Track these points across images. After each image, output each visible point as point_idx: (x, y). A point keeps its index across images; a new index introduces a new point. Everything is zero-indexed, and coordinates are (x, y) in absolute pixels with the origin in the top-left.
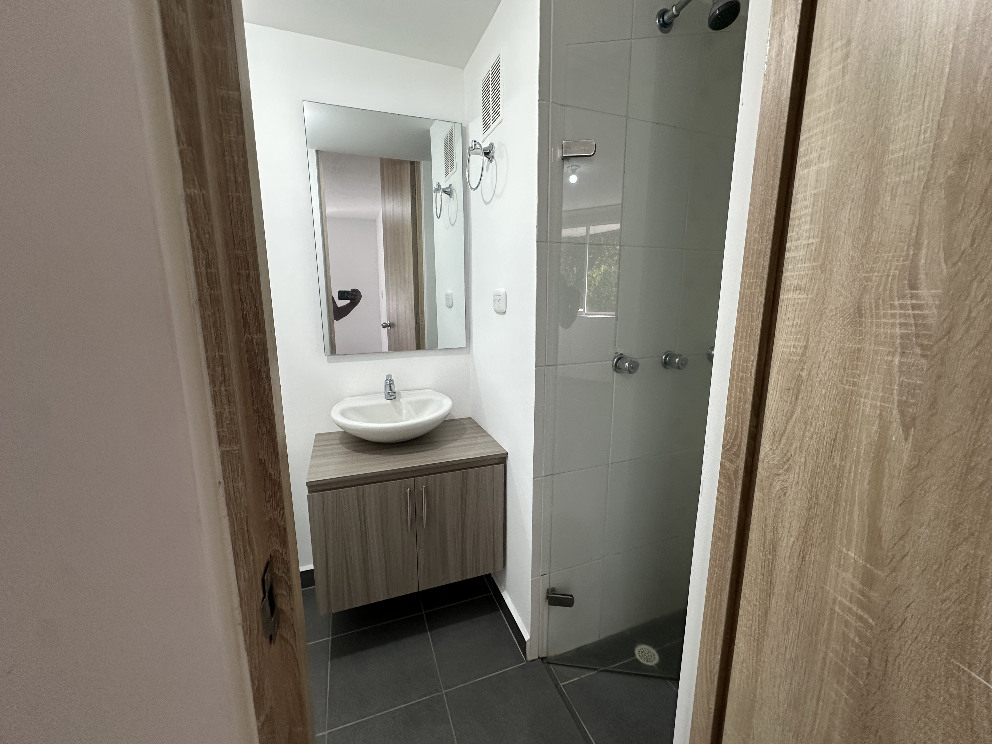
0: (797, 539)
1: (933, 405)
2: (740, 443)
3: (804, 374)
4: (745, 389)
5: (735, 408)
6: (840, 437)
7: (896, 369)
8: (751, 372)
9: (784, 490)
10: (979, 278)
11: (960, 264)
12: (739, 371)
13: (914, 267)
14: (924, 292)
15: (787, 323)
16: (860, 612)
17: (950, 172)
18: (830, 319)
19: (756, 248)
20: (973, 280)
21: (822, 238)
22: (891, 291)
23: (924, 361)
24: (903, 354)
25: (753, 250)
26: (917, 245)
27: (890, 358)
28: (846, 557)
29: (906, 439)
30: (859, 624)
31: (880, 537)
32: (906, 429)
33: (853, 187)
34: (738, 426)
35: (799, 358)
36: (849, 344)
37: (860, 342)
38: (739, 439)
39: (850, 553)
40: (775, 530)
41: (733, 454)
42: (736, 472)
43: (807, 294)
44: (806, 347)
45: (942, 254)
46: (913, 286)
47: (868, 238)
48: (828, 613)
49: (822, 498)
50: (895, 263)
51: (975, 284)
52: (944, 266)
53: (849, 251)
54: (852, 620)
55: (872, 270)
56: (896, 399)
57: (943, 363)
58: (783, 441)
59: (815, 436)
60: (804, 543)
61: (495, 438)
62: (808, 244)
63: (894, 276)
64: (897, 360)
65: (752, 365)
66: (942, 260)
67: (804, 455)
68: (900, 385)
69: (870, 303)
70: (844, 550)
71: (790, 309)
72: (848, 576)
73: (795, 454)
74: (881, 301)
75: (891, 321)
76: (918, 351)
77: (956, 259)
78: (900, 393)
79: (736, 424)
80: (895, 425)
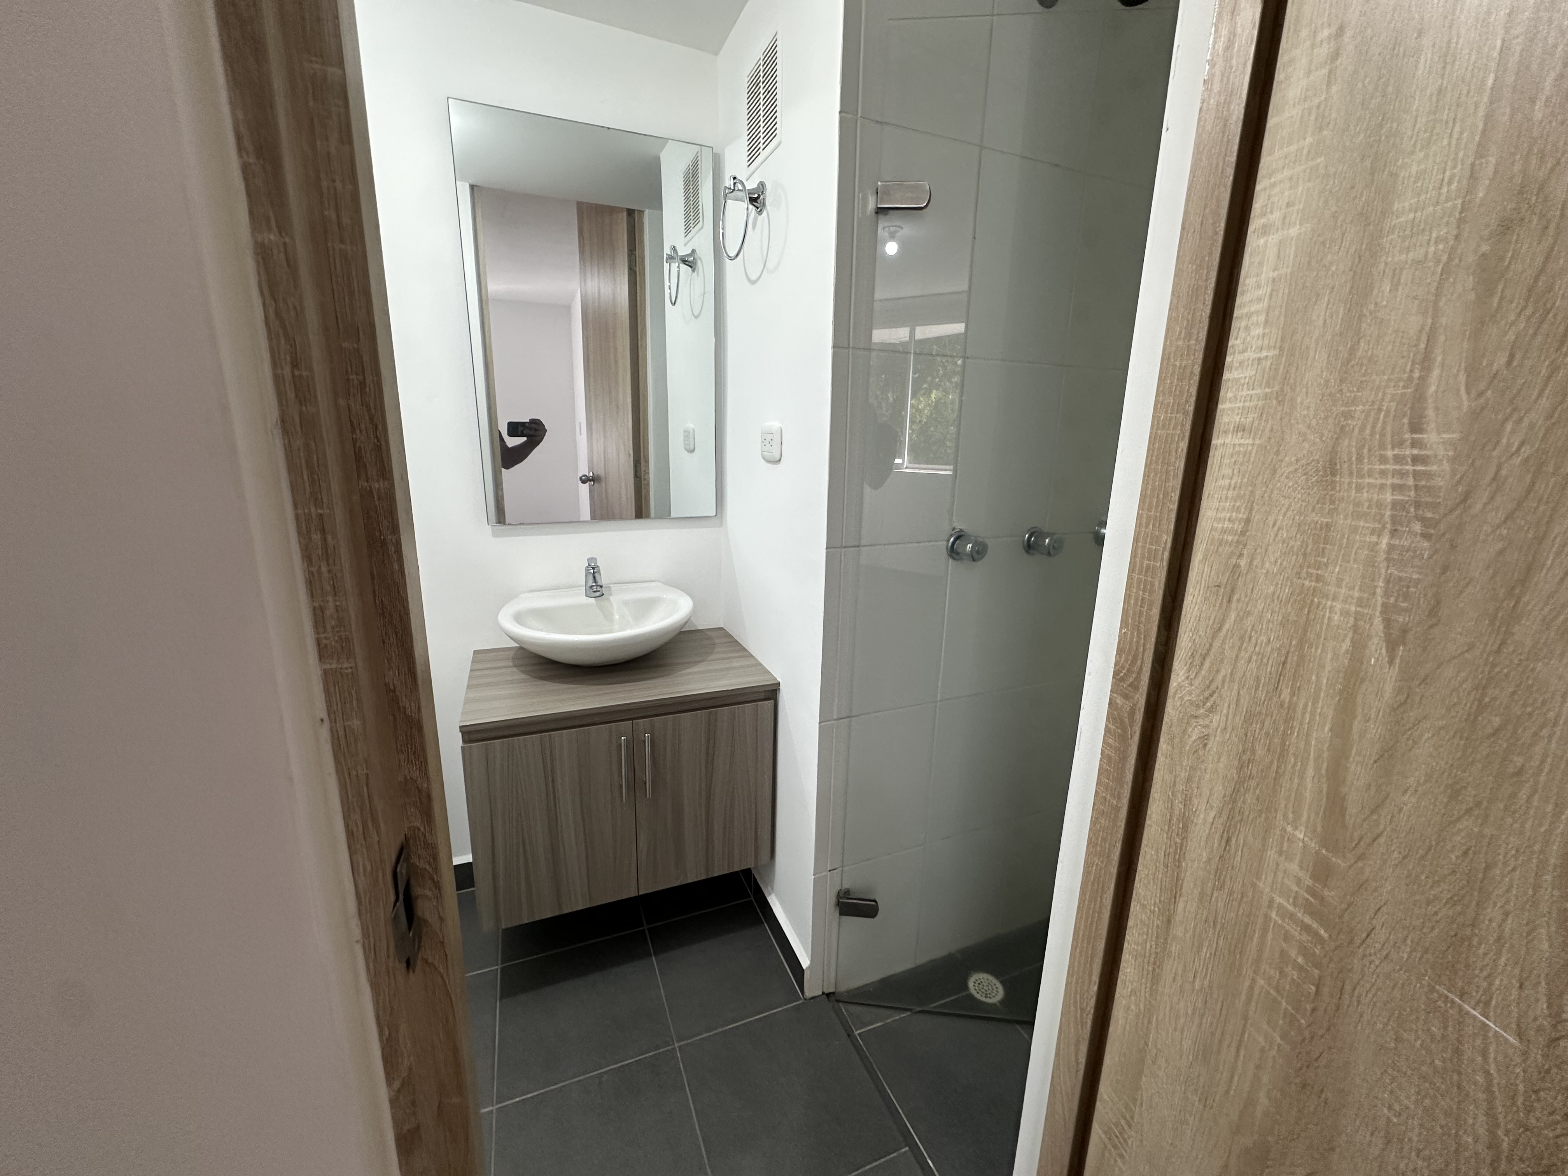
0: (1220, 813)
1: (1433, 612)
2: (1141, 669)
3: (1243, 563)
4: (1152, 585)
5: (1135, 613)
6: (1293, 659)
7: (1383, 556)
8: (1162, 559)
9: (1204, 739)
10: (1516, 416)
11: (1489, 393)
12: (1143, 557)
13: (1419, 397)
14: (1431, 437)
15: (1221, 482)
16: (1308, 920)
17: (1485, 248)
18: (1287, 477)
19: (1178, 363)
20: (1506, 420)
21: (1281, 349)
22: (1383, 435)
23: (1426, 544)
24: (1394, 533)
25: (1175, 365)
26: (1426, 362)
27: (1374, 539)
28: (1291, 840)
29: (1391, 662)
30: (1305, 937)
31: (1343, 810)
32: (1392, 645)
33: (1334, 268)
34: (1138, 642)
35: (1237, 537)
36: (1313, 517)
37: (1331, 512)
38: (1139, 662)
39: (1297, 833)
40: (1187, 801)
41: (1129, 686)
42: (1132, 713)
43: (1254, 439)
44: (1248, 521)
45: (1462, 378)
46: (1416, 427)
47: (1352, 351)
48: (1260, 920)
49: (1260, 752)
50: (1390, 391)
51: (1509, 427)
52: (1464, 396)
53: (1322, 372)
54: (1294, 931)
55: (1354, 401)
56: (1380, 601)
57: (1453, 547)
58: (1207, 665)
59: (1254, 658)
60: (1230, 818)
61: (760, 659)
62: (1259, 359)
63: (1388, 411)
64: (1385, 541)
65: (1164, 548)
66: (1463, 389)
67: (1236, 687)
68: (1387, 581)
69: (1350, 453)
70: (1289, 829)
71: (1227, 461)
72: (1294, 867)
73: (1223, 686)
74: (1365, 451)
75: (1379, 481)
76: (1417, 527)
77: (1482, 386)
78: (1387, 594)
79: (1135, 639)
80: (1375, 640)
